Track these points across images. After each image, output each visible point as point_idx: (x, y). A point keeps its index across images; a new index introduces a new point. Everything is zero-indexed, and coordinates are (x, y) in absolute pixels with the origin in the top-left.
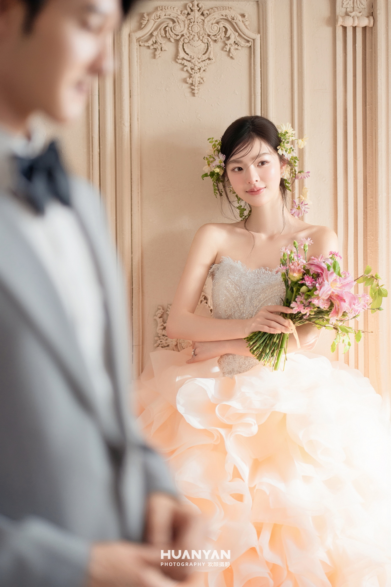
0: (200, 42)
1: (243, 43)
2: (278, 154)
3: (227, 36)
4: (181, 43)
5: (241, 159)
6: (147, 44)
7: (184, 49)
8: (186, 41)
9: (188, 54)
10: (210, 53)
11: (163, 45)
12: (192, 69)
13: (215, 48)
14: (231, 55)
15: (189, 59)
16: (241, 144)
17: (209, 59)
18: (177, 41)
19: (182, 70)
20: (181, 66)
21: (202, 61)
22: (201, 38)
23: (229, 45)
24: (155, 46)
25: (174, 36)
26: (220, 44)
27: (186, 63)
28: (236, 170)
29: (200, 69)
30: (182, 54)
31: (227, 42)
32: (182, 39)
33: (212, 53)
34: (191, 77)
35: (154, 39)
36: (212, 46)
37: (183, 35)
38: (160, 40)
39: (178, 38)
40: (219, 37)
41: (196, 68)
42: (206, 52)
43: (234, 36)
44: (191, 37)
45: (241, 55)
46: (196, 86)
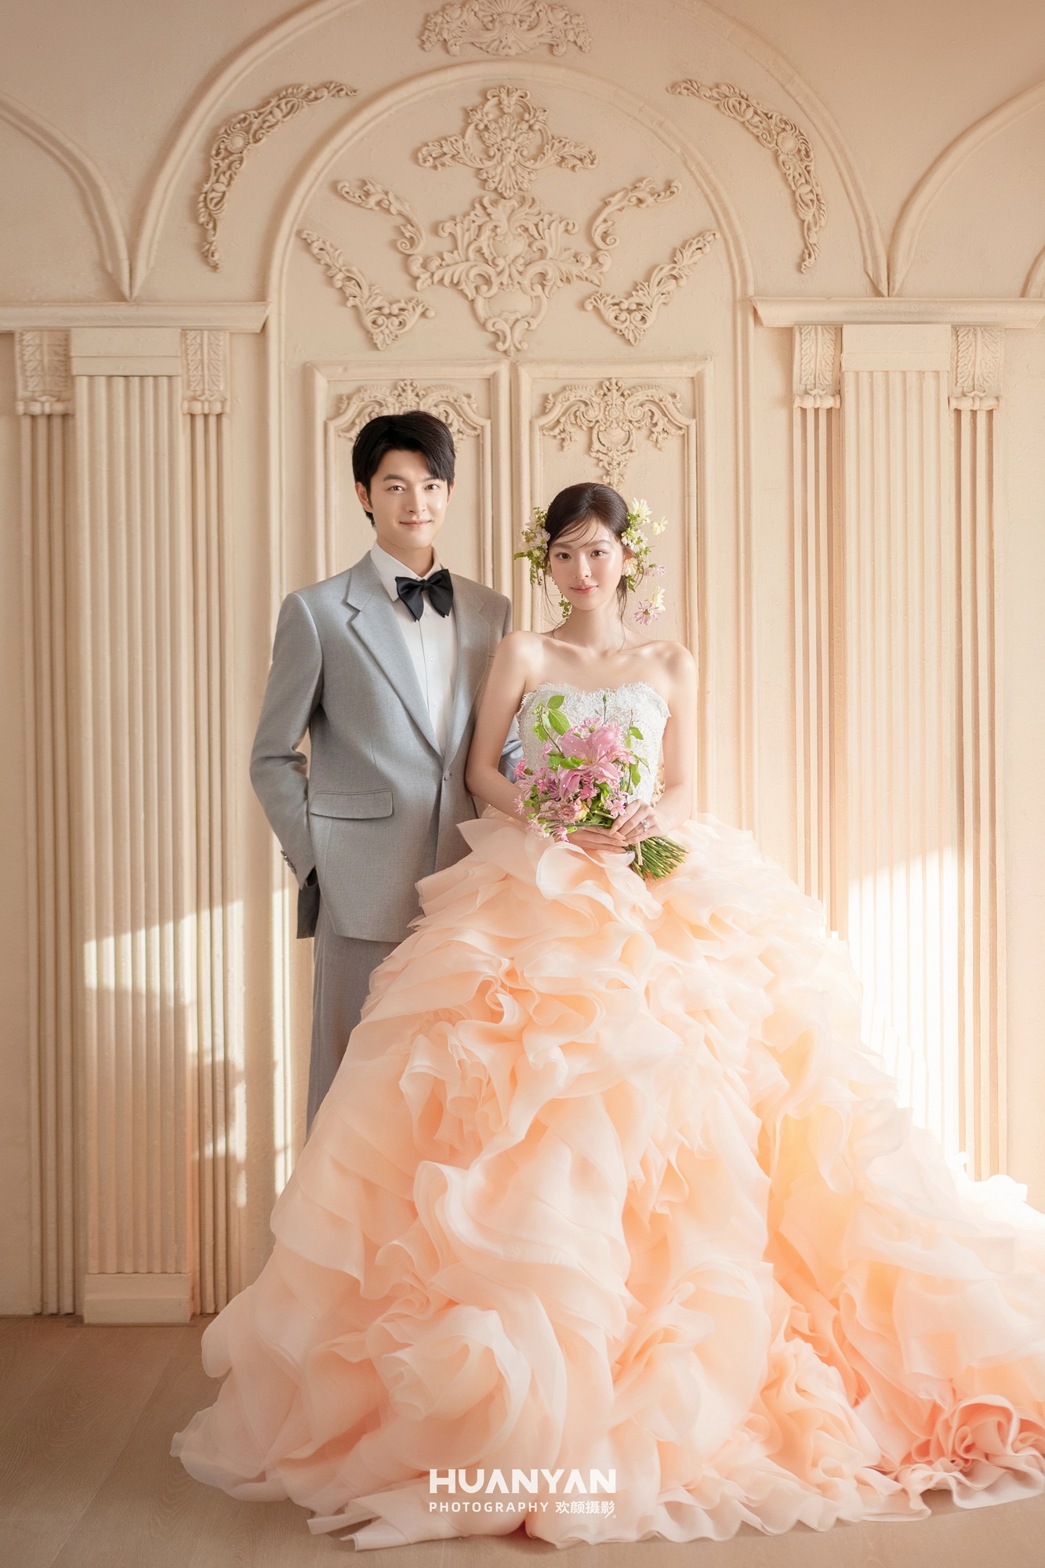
0: (619, 430)
1: (673, 430)
2: (622, 543)
3: (654, 422)
4: (595, 432)
5: (571, 544)
6: (552, 433)
7: (599, 439)
8: (602, 428)
9: (604, 445)
10: (632, 443)
11: (573, 434)
12: (609, 464)
13: (638, 437)
14: (659, 446)
15: (605, 452)
16: (573, 523)
17: (631, 451)
18: (591, 428)
19: (598, 465)
20: (596, 461)
21: (622, 454)
22: (621, 424)
23: (656, 434)
24: (563, 435)
25: (586, 423)
26: (645, 432)
27: (602, 457)
28: (561, 556)
29: (619, 464)
30: (596, 446)
31: (653, 429)
32: (596, 427)
33: (634, 443)
34: (608, 474)
35: (561, 427)
36: (634, 434)
37: (598, 421)
38: (569, 428)
39: (591, 425)
40: (643, 423)
41: (615, 463)
42: (627, 442)
43: (662, 423)
44: (608, 423)
45: (672, 444)
46: (614, 485)
